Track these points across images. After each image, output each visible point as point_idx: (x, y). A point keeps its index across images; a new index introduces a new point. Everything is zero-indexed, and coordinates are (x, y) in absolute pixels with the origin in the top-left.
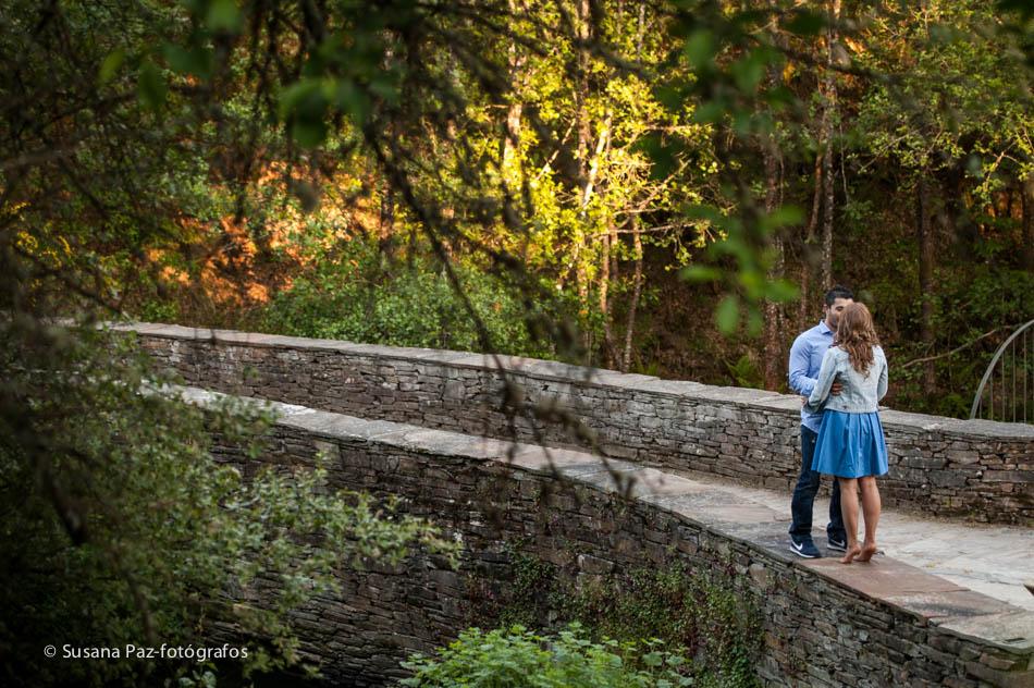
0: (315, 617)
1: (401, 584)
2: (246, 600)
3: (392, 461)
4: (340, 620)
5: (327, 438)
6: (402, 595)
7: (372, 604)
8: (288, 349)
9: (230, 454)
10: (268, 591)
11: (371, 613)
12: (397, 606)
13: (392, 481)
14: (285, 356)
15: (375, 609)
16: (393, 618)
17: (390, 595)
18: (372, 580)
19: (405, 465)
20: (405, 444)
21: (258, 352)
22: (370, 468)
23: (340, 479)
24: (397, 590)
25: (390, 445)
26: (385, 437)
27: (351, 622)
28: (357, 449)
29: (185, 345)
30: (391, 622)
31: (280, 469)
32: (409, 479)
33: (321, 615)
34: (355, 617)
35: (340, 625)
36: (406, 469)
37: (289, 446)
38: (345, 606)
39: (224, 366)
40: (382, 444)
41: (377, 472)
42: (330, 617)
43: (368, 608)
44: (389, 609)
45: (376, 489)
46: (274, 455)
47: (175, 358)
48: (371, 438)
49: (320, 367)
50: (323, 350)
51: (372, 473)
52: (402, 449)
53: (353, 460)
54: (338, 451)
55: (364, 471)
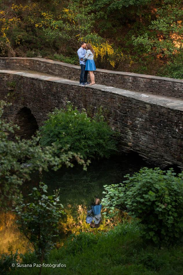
0: (146, 148)
1: (164, 141)
2: (131, 142)
3: (163, 110)
4: (151, 149)
5: (148, 104)
6: (164, 144)
7: (158, 145)
8: (154, 79)
9: (127, 106)
10: (136, 140)
11: (158, 148)
12: (163, 146)
13: (162, 115)
14: (153, 81)
15: (159, 147)
16: (163, 149)
17: (162, 144)
18: (158, 140)
19: (165, 111)
20: (165, 106)
21: (148, 80)
22: (158, 112)
23: (151, 114)
24: (163, 142)
25: (162, 106)
26: (161, 104)
27: (153, 149)
28: (155, 107)
29: (132, 78)
30: (162, 150)
31: (138, 111)
32: (166, 115)
33: (147, 147)
34: (154, 148)
35: (151, 150)
36: (165, 112)
37: (140, 105)
38: (152, 146)
39: (141, 83)
40: (160, 106)
41: (159, 113)
42: (149, 148)
43: (157, 146)
44: (161, 147)
45: (159, 117)
46: (137, 107)
47: (131, 81)
48: (158, 104)
49: (161, 84)
50: (162, 80)
51: (158, 113)
52: (164, 107)
53: (154, 110)
54: (150, 107)
55: (156, 112)
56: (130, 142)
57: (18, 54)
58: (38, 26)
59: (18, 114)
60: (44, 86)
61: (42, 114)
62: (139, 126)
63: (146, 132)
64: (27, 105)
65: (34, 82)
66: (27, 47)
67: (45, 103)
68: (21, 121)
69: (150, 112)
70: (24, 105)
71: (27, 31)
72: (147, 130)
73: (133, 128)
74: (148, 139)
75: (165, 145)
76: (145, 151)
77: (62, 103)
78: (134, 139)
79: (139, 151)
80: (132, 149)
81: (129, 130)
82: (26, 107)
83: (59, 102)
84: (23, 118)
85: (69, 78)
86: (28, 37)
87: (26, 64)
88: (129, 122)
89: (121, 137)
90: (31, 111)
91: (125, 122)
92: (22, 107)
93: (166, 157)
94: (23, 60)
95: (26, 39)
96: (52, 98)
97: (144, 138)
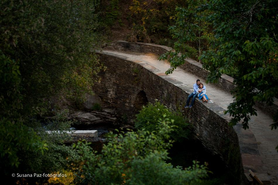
0: (205, 139)
3: (215, 116)
7: (212, 139)
13: (215, 119)
18: (212, 135)
19: (217, 117)
22: (213, 116)
23: (210, 117)
24: (214, 138)
28: (212, 112)
30: (213, 143)
31: (203, 112)
32: (217, 119)
34: (210, 141)
35: (208, 142)
38: (209, 139)
39: (227, 85)
42: (207, 140)
44: (213, 141)
53: (211, 114)
56: (198, 133)
57: (153, 41)
58: (172, 18)
59: (138, 94)
60: (155, 79)
61: (152, 99)
62: (203, 123)
63: (207, 128)
64: (144, 89)
65: (150, 74)
66: (161, 35)
67: (154, 91)
68: (140, 100)
69: (209, 115)
70: (142, 89)
71: (163, 22)
72: (207, 127)
73: (200, 123)
74: (207, 134)
75: (215, 140)
76: (205, 141)
77: (164, 94)
78: (200, 132)
79: (202, 140)
80: (198, 138)
81: (198, 125)
82: (143, 91)
83: (162, 93)
84: (142, 98)
85: (184, 68)
86: (162, 26)
87: (157, 50)
88: (199, 119)
89: (193, 128)
90: (146, 95)
91: (196, 118)
92: (141, 89)
93: (215, 149)
94: (154, 47)
95: (161, 28)
96: (159, 89)
97: (205, 133)
